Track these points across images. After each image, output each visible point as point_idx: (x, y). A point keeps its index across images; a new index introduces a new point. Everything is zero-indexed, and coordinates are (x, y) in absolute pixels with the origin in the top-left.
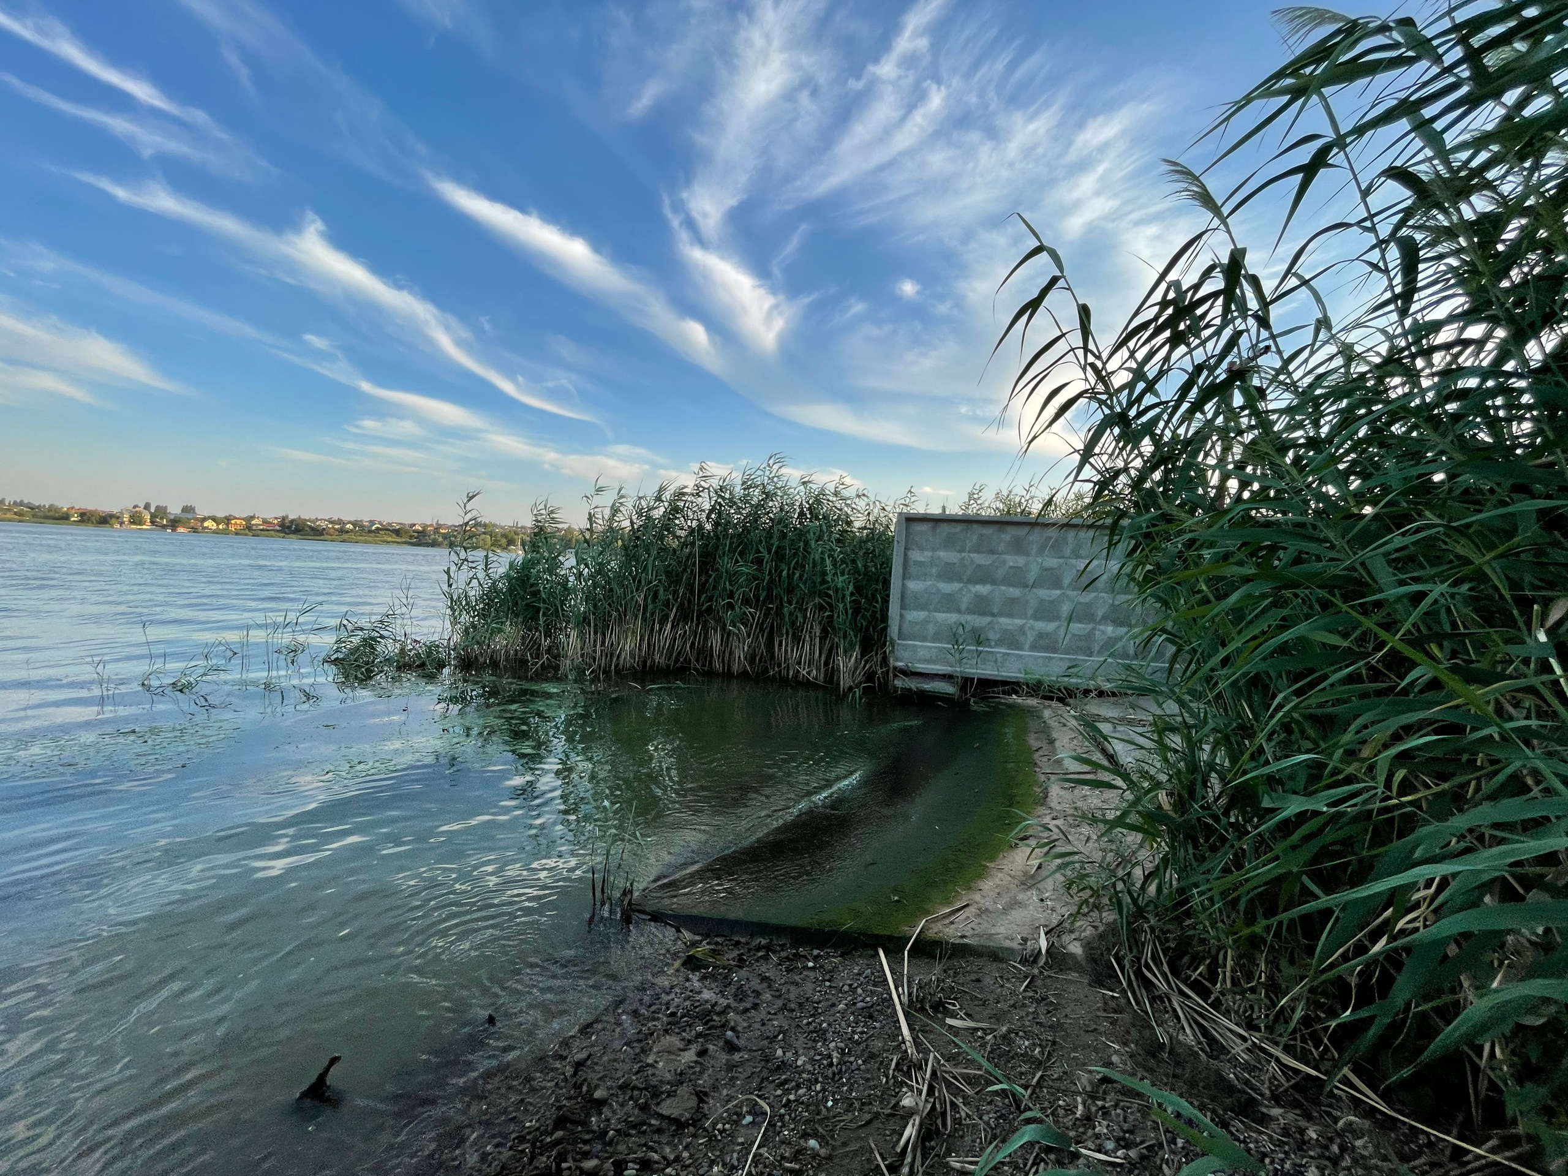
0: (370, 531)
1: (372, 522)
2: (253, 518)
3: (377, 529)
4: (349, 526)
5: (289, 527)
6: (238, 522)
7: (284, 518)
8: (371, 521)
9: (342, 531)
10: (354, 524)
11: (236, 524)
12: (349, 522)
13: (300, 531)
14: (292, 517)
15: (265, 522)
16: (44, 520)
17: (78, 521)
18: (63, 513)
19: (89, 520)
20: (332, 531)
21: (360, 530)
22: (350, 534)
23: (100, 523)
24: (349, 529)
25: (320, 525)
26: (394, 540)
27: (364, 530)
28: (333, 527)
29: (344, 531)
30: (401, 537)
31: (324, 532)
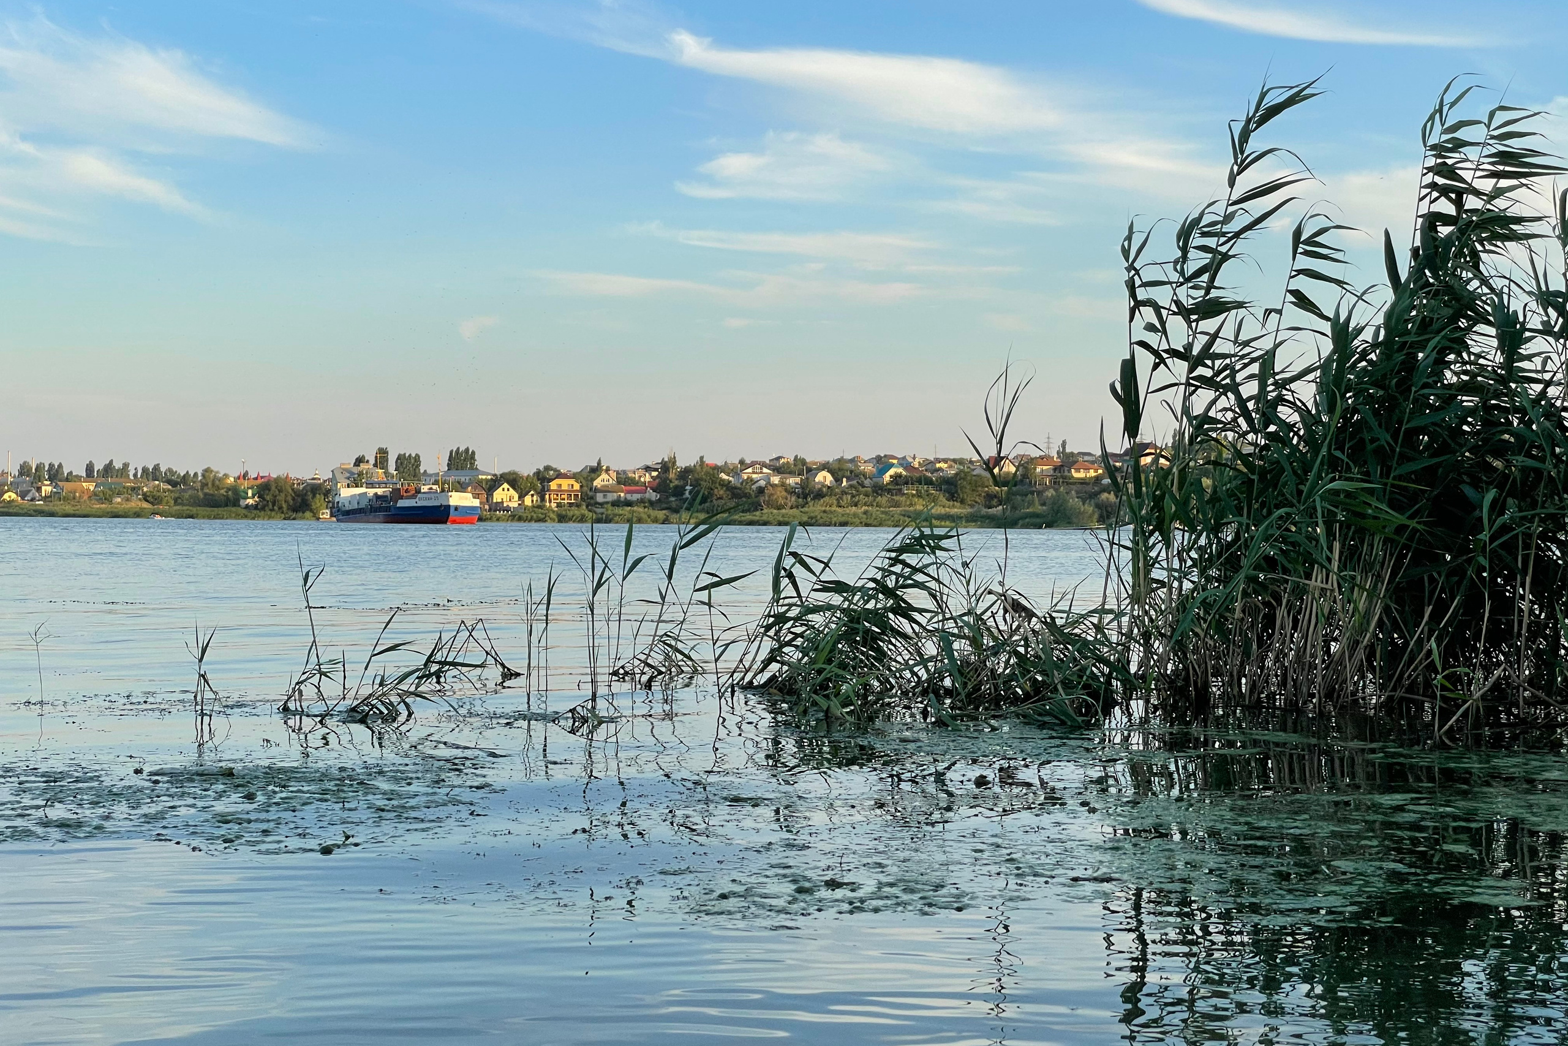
0: (879, 489)
1: (882, 463)
2: (595, 470)
3: (896, 478)
4: (824, 478)
5: (678, 492)
6: (566, 484)
7: (665, 467)
8: (879, 459)
9: (807, 494)
10: (837, 469)
11: (560, 490)
12: (825, 467)
13: (704, 499)
14: (685, 461)
15: (624, 480)
16: (194, 510)
17: (256, 507)
18: (229, 489)
19: (274, 505)
20: (780, 493)
21: (851, 486)
22: (827, 499)
23: (295, 510)
24: (824, 485)
25: (750, 480)
26: (943, 510)
27: (863, 486)
28: (783, 484)
29: (810, 493)
30: (962, 501)
31: (761, 499)
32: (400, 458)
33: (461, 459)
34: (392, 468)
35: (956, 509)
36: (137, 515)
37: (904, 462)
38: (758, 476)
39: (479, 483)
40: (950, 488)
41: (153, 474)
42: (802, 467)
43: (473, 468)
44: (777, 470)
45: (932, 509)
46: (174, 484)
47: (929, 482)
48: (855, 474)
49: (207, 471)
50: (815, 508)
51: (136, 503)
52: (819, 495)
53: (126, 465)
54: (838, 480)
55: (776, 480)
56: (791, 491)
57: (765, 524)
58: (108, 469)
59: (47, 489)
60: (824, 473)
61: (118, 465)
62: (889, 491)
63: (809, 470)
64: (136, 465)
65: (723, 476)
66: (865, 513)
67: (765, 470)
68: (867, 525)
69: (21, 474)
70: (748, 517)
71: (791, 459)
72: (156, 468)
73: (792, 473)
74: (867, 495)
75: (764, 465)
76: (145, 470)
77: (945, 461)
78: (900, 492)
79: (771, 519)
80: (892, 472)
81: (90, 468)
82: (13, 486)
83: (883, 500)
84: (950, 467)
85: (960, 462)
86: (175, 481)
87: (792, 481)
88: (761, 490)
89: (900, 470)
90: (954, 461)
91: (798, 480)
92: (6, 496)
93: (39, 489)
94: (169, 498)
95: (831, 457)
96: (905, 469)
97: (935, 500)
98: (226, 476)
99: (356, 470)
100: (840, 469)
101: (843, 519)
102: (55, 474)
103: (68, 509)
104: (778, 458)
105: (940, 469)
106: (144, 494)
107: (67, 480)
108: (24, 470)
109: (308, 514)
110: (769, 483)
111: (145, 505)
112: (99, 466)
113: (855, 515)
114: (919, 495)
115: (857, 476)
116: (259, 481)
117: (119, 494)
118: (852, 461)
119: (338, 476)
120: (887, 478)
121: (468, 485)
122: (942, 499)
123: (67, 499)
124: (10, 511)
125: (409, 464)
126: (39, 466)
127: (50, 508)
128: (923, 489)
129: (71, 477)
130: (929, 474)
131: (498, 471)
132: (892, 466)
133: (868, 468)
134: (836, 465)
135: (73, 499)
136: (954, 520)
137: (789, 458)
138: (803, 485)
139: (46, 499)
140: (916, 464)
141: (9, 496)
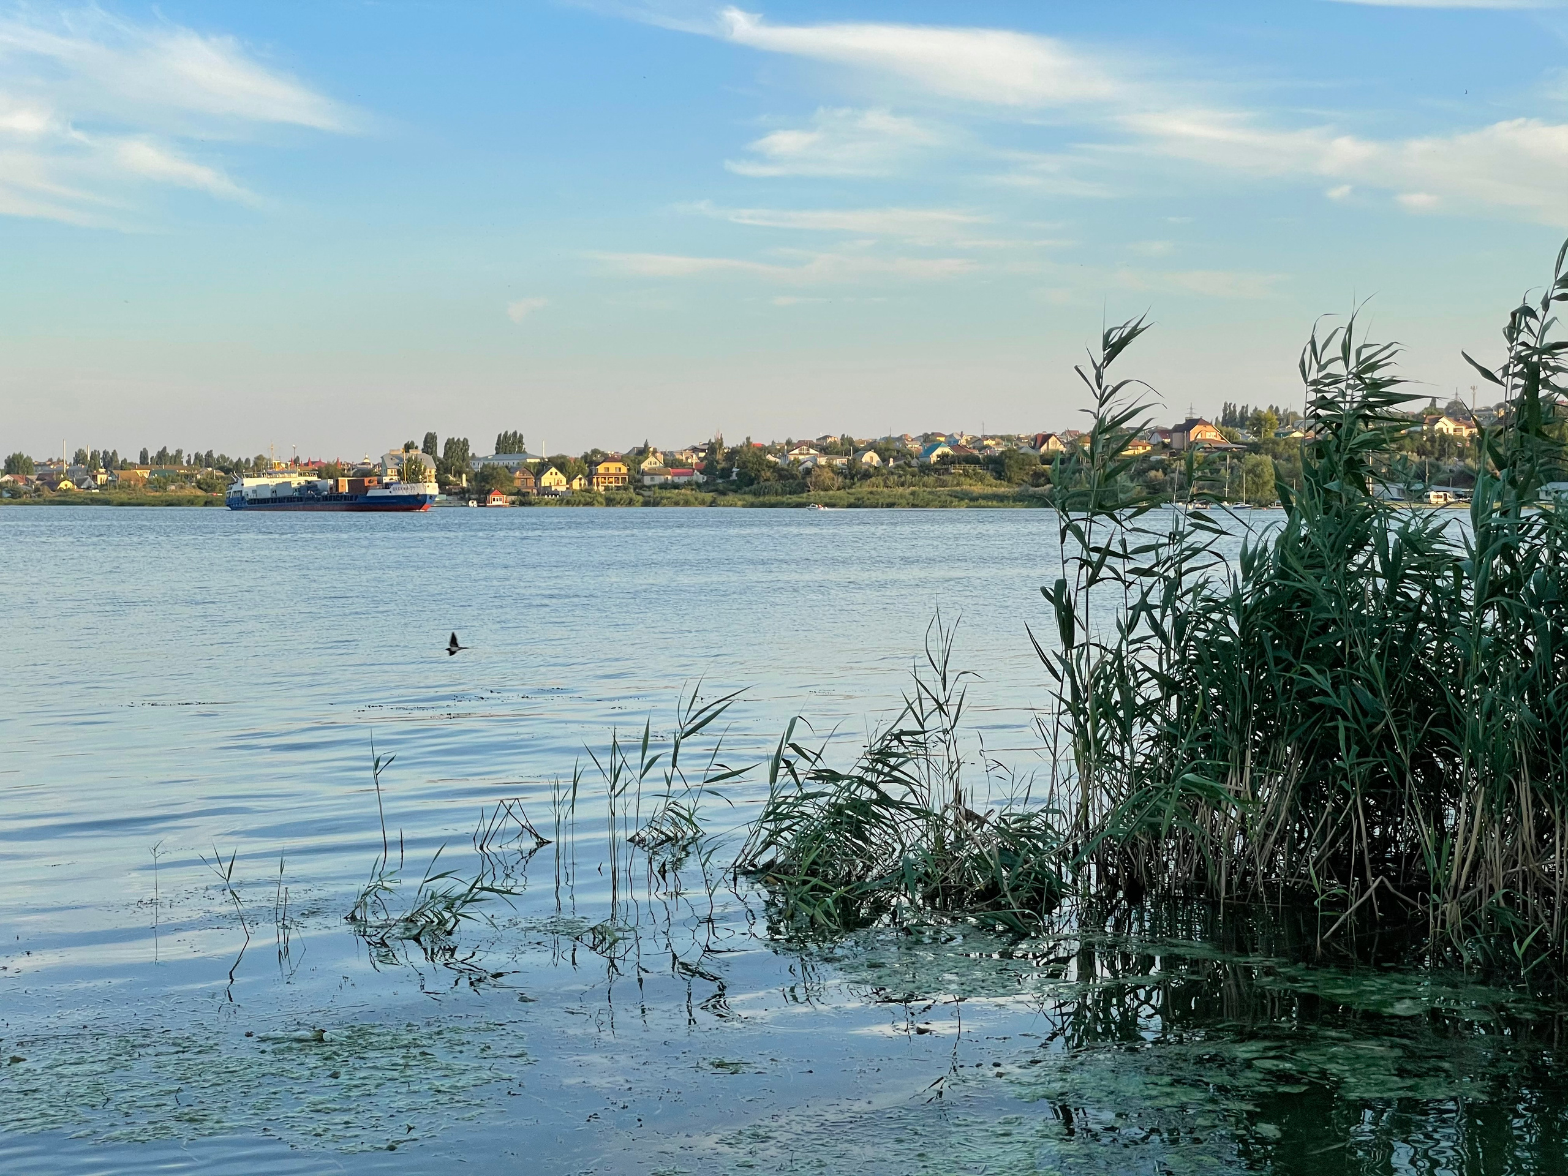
0: (926, 469)
1: (930, 441)
2: (642, 452)
3: (943, 457)
4: (871, 458)
5: (726, 473)
6: (613, 467)
7: (712, 448)
8: (926, 438)
9: (854, 474)
10: (884, 449)
11: (607, 474)
12: (872, 446)
13: (751, 482)
14: (731, 442)
15: (672, 462)
20: (827, 475)
21: (898, 467)
22: (873, 479)
24: (870, 466)
25: (797, 461)
26: (989, 490)
27: (910, 466)
28: (830, 466)
29: (857, 473)
30: (1009, 480)
31: (808, 480)
32: (450, 444)
33: (509, 444)
34: (440, 453)
35: (1003, 489)
36: (191, 502)
37: (952, 442)
38: (805, 457)
39: (527, 467)
40: (998, 466)
41: (205, 460)
42: (849, 447)
43: (521, 451)
44: (825, 450)
45: (978, 489)
46: (227, 471)
47: (974, 460)
50: (863, 489)
51: (190, 491)
52: (866, 475)
53: (179, 452)
54: (885, 460)
55: (822, 461)
56: (838, 472)
58: (162, 455)
59: (102, 478)
60: (871, 454)
61: (171, 452)
62: (936, 471)
63: (856, 450)
64: (189, 452)
65: (770, 458)
66: (913, 493)
67: (812, 451)
68: (914, 506)
69: (77, 462)
70: (795, 499)
71: (838, 438)
72: (209, 454)
73: (838, 454)
74: (914, 475)
75: (811, 445)
76: (197, 456)
77: (993, 438)
78: (947, 472)
79: (817, 500)
80: (939, 451)
81: (144, 456)
82: (70, 474)
83: (931, 479)
84: (998, 444)
85: (1008, 439)
86: (230, 468)
87: (839, 461)
88: (808, 472)
89: (947, 450)
90: (1002, 438)
91: (845, 460)
92: (62, 485)
93: (94, 478)
94: (221, 485)
95: (877, 434)
96: (952, 448)
97: (981, 480)
99: (405, 456)
100: (887, 450)
101: (890, 500)
102: (109, 462)
103: (124, 497)
104: (826, 438)
105: (988, 447)
106: (198, 482)
107: (123, 468)
108: (79, 458)
110: (816, 464)
111: (200, 493)
112: (152, 453)
113: (902, 496)
114: (966, 474)
115: (904, 456)
117: (173, 481)
118: (900, 439)
119: (389, 463)
120: (934, 458)
121: (516, 470)
122: (989, 478)
123: (121, 487)
124: (65, 500)
125: (457, 449)
126: (94, 455)
127: (106, 496)
128: (970, 468)
129: (125, 466)
130: (976, 452)
131: (546, 455)
132: (939, 445)
133: (915, 447)
134: (882, 445)
135: (125, 486)
136: (1001, 499)
137: (836, 437)
138: (851, 466)
139: (101, 487)
140: (963, 442)
141: (65, 485)
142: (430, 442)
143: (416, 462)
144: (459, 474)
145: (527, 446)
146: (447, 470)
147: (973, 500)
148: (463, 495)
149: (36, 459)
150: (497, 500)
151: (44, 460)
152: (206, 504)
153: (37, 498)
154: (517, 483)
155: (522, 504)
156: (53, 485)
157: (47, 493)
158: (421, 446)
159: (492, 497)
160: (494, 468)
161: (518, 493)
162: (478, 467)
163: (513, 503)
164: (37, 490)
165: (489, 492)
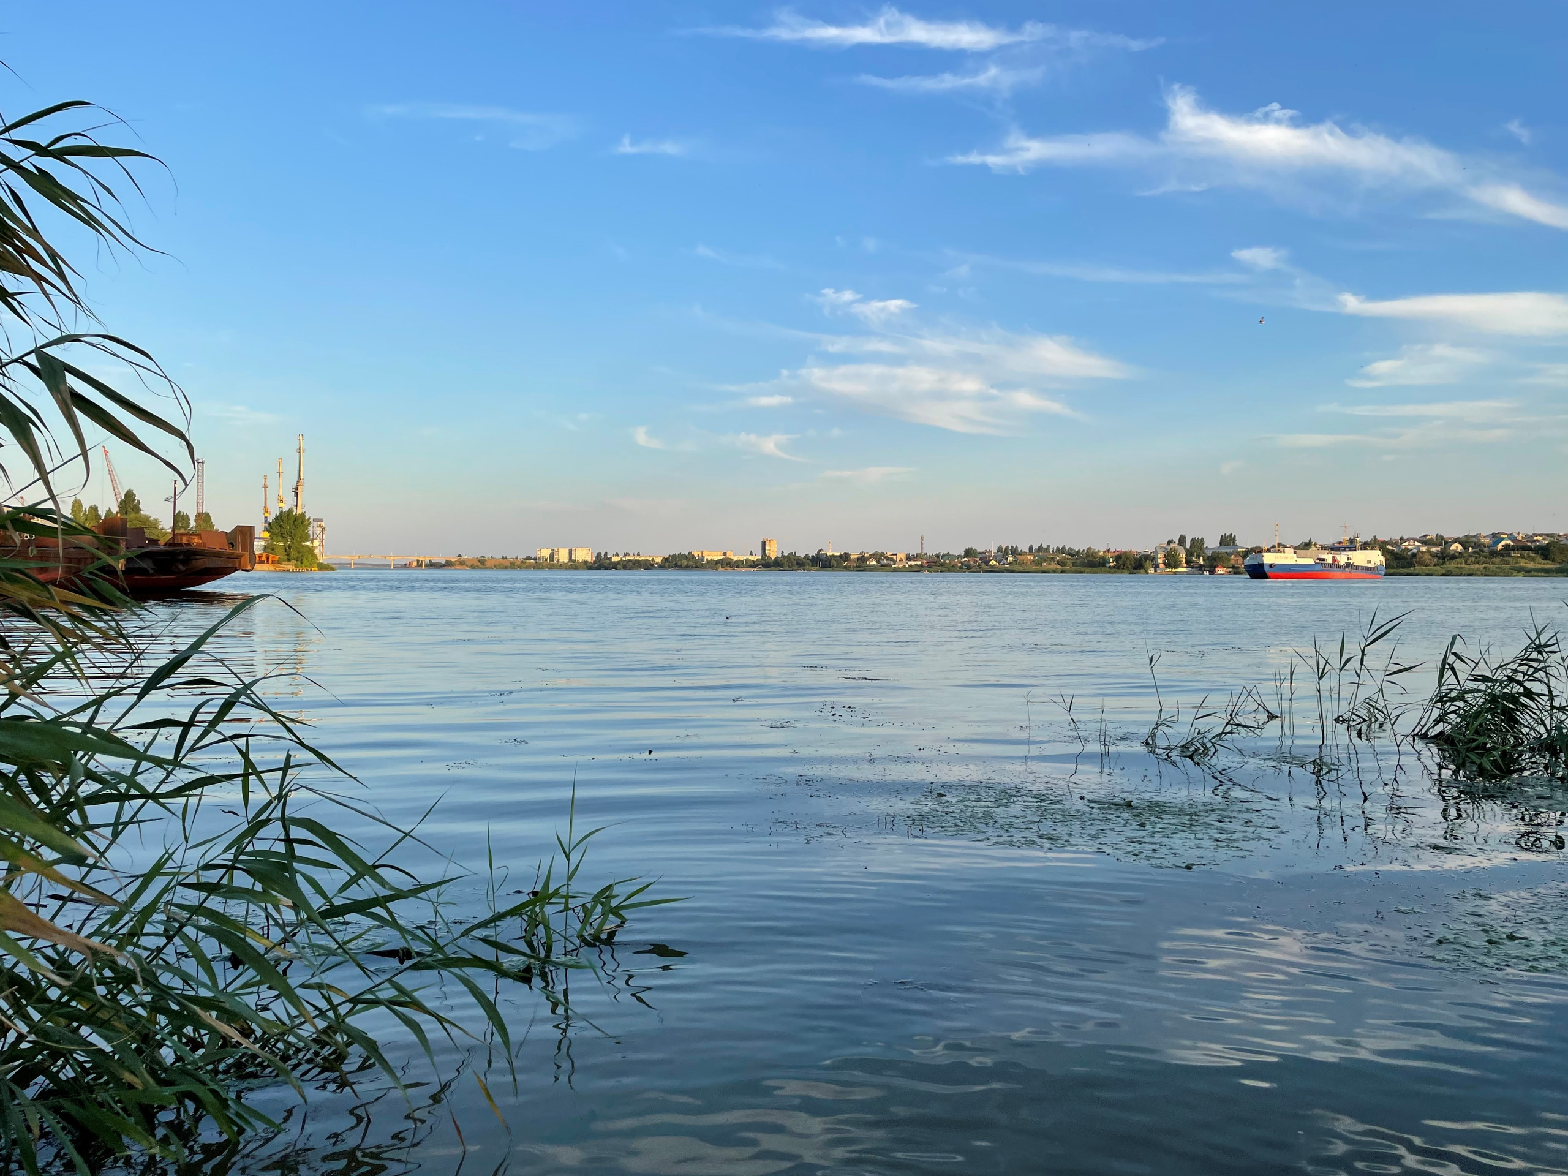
0: (1494, 554)
1: (1496, 537)
3: (1506, 546)
4: (1457, 547)
8: (1494, 535)
9: (1445, 557)
12: (1456, 540)
16: (1082, 569)
17: (1114, 567)
18: (1100, 558)
19: (1124, 565)
20: (1427, 557)
21: (1475, 552)
22: (1458, 560)
23: (1135, 568)
24: (1456, 552)
25: (1407, 549)
26: (1539, 566)
27: (1483, 551)
28: (1429, 552)
29: (1448, 556)
30: (1553, 560)
31: (1414, 560)
32: (1193, 541)
33: (1227, 541)
34: (1188, 546)
35: (1549, 565)
36: (1054, 571)
37: (1511, 537)
38: (1413, 547)
39: (1238, 553)
40: (1545, 552)
41: (1062, 550)
42: (1441, 541)
43: (1234, 544)
44: (1425, 543)
45: (1531, 565)
46: (1072, 555)
47: (1529, 549)
48: (1477, 545)
49: (1089, 549)
50: (1451, 566)
51: (1054, 566)
52: (1453, 557)
53: (1048, 546)
54: (1466, 548)
55: (1424, 549)
56: (1434, 555)
57: (1417, 575)
58: (1040, 548)
59: (1010, 559)
60: (1457, 544)
61: (1044, 546)
62: (1501, 555)
63: (1446, 543)
64: (1053, 547)
65: (1389, 547)
66: (1485, 568)
67: (1417, 543)
68: (1486, 575)
69: (998, 552)
70: (1405, 571)
71: (1434, 537)
72: (1064, 547)
73: (1435, 545)
74: (1486, 557)
75: (1415, 540)
76: (1058, 548)
77: (1540, 535)
78: (1509, 555)
79: (1421, 572)
80: (1503, 543)
81: (1031, 548)
82: (995, 558)
83: (1498, 560)
84: (1544, 539)
85: (1551, 536)
86: (1073, 554)
87: (1435, 549)
88: (1414, 555)
89: (1509, 542)
90: (1547, 535)
91: (1439, 548)
92: (991, 563)
93: (1007, 559)
94: (1070, 563)
95: (1460, 534)
96: (1513, 541)
97: (1533, 560)
98: (1099, 551)
99: (1170, 547)
100: (1466, 542)
101: (1470, 572)
102: (1014, 551)
103: (1021, 569)
104: (1425, 536)
105: (1538, 541)
106: (1058, 561)
107: (1020, 554)
108: (1000, 549)
109: (1142, 571)
110: (1419, 551)
111: (1058, 567)
112: (1035, 547)
113: (1478, 569)
114: (1522, 557)
115: (1479, 545)
116: (1116, 554)
117: (1045, 561)
118: (1476, 536)
119: (1159, 551)
120: (1500, 547)
121: (1231, 554)
122: (1539, 559)
123: (1019, 564)
124: (992, 570)
125: (1198, 543)
126: (1007, 548)
127: (1012, 568)
128: (1525, 553)
129: (1022, 553)
130: (1529, 544)
131: (1249, 547)
132: (1503, 539)
133: (1487, 541)
134: (1464, 539)
135: (1022, 563)
136: (1548, 572)
137: (1432, 535)
138: (1442, 552)
139: (1010, 564)
140: (1520, 538)
141: (993, 563)
142: (1182, 540)
143: (1174, 550)
144: (1198, 557)
145: (1238, 542)
146: (1192, 555)
147: (1528, 572)
148: (1201, 568)
149: (979, 551)
150: (1220, 571)
151: (983, 551)
152: (1062, 572)
153: (979, 569)
154: (1232, 562)
155: (1235, 573)
156: (987, 563)
157: (986, 568)
158: (1177, 542)
159: (1217, 569)
160: (1219, 554)
161: (1233, 567)
162: (1209, 553)
163: (1230, 572)
164: (979, 565)
165: (1216, 566)
